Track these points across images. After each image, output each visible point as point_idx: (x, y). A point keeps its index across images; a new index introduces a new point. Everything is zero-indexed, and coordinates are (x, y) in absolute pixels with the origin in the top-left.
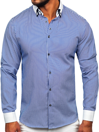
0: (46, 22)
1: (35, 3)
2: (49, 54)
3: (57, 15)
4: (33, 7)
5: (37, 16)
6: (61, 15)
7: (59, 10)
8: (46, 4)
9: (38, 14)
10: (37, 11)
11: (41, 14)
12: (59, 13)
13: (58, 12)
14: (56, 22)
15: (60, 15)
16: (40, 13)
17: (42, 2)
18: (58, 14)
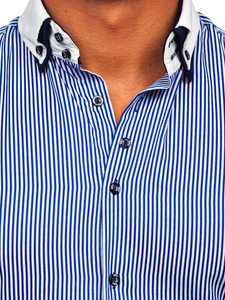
0: (97, 100)
2: (112, 280)
4: (16, 27)
5: (43, 68)
6: (188, 63)
7: (182, 35)
9: (50, 56)
11: (67, 54)
12: (179, 50)
14: (164, 103)
15: (183, 64)
16: (58, 50)
18: (176, 59)
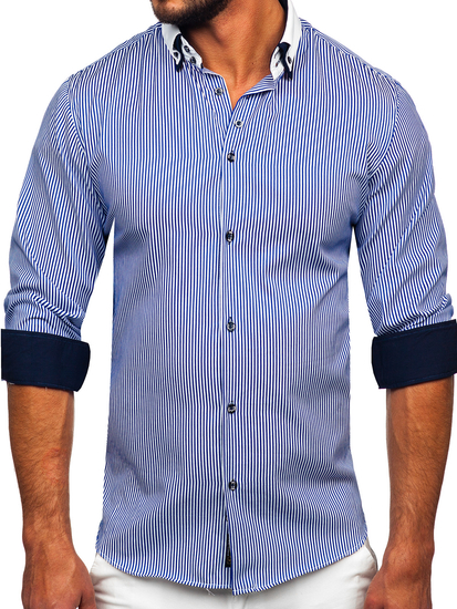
1: (165, 11)
3: (277, 70)
8: (217, 14)
10: (177, 44)
13: (278, 57)
17: (196, 7)
